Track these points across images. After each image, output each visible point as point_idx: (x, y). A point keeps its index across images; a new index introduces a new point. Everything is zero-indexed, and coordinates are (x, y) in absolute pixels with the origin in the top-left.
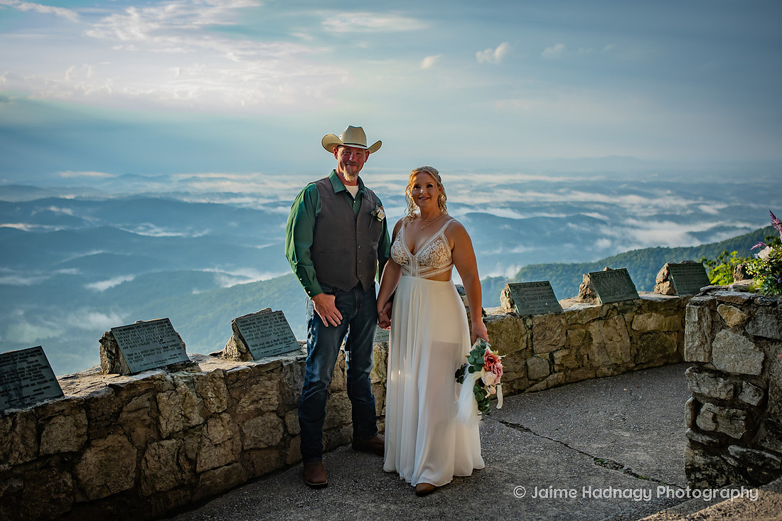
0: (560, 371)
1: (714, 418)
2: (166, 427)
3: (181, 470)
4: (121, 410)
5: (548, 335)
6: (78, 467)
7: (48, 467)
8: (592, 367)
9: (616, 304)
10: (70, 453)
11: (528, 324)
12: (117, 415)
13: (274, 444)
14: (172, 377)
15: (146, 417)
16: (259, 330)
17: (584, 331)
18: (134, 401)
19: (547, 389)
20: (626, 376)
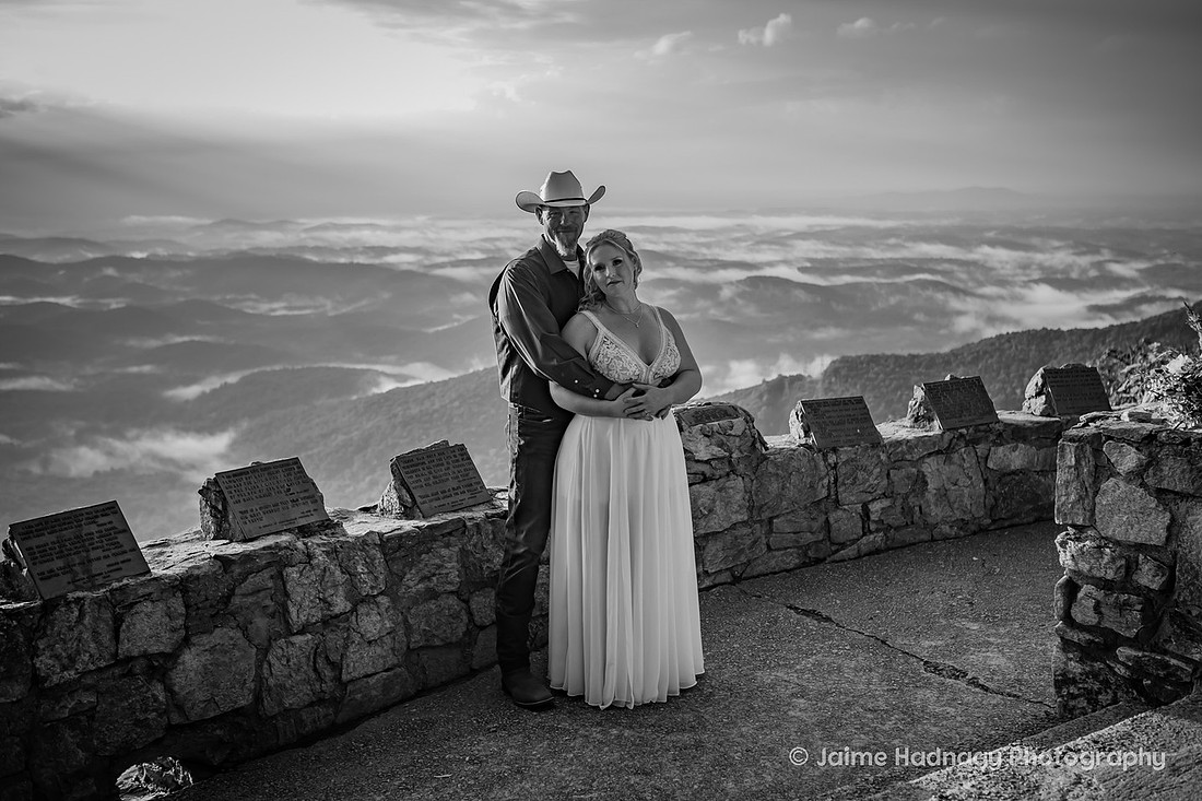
0: (877, 531)
1: (1097, 607)
2: (297, 616)
3: (320, 679)
4: (232, 593)
5: (860, 477)
6: (173, 674)
7: (130, 674)
8: (926, 524)
9: (964, 431)
10: (162, 654)
11: (830, 461)
12: (227, 599)
13: (454, 639)
14: (305, 544)
15: (268, 602)
16: (430, 473)
17: (914, 470)
18: (250, 579)
19: (859, 557)
20: (977, 538)
